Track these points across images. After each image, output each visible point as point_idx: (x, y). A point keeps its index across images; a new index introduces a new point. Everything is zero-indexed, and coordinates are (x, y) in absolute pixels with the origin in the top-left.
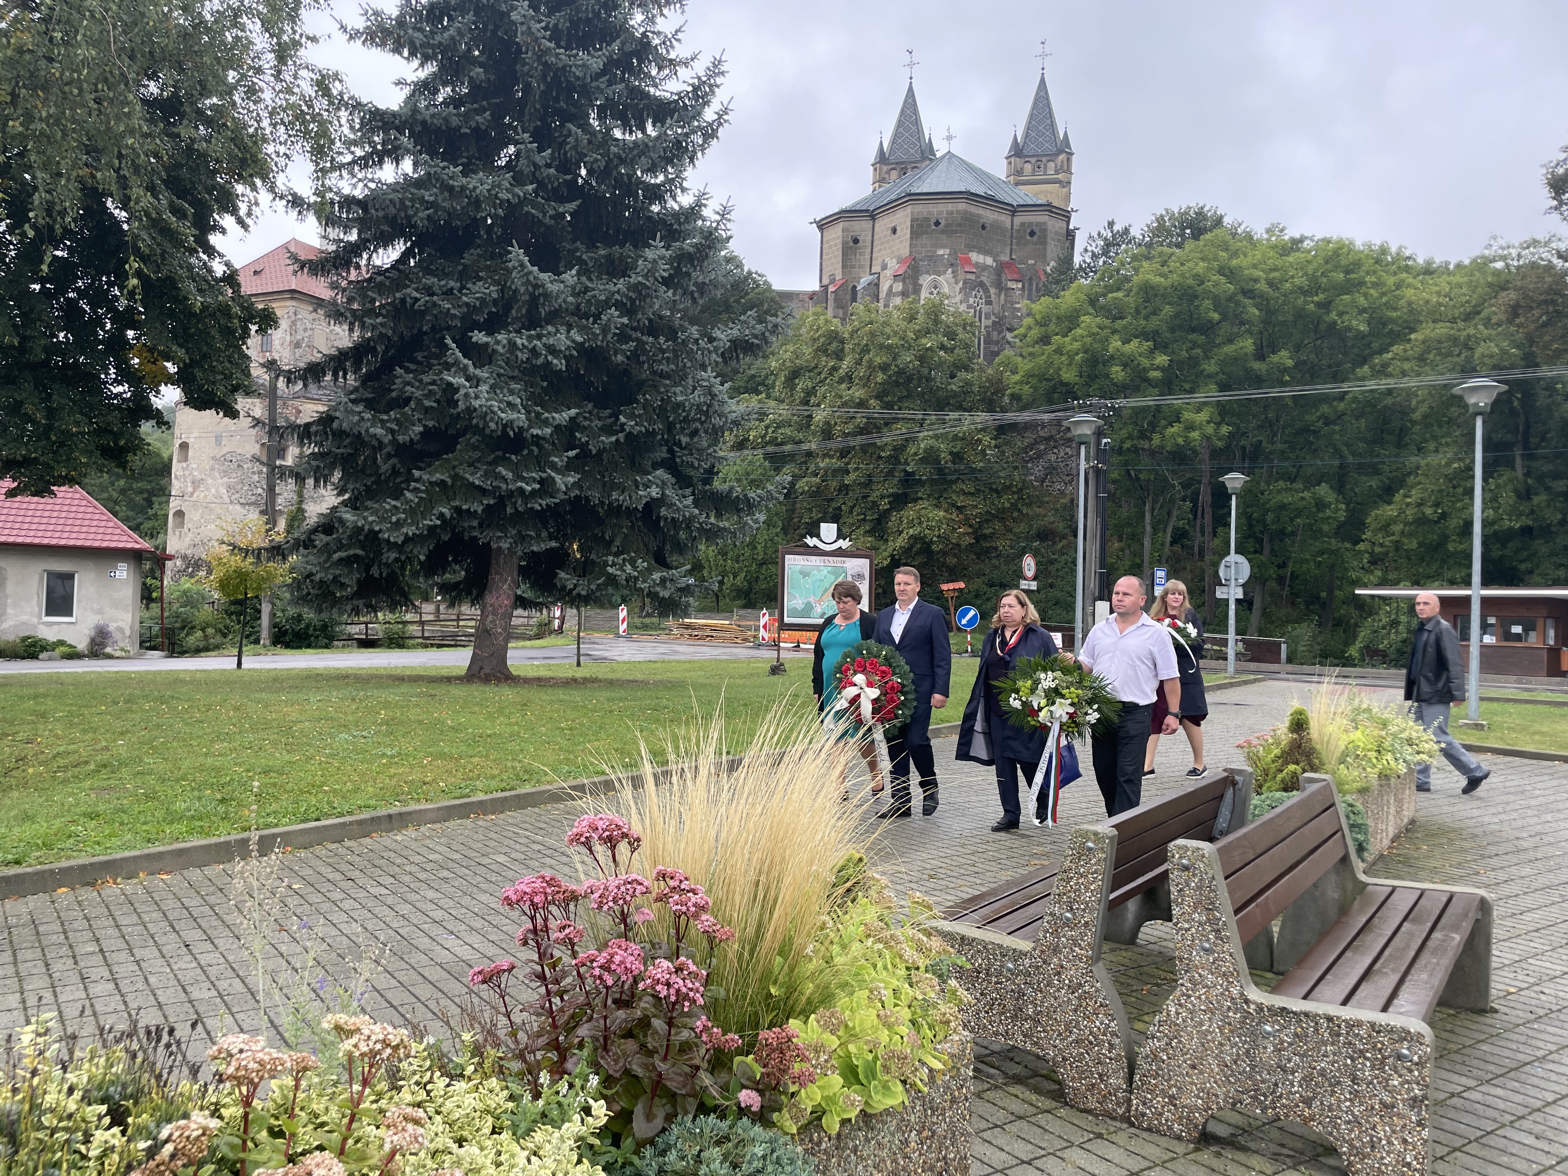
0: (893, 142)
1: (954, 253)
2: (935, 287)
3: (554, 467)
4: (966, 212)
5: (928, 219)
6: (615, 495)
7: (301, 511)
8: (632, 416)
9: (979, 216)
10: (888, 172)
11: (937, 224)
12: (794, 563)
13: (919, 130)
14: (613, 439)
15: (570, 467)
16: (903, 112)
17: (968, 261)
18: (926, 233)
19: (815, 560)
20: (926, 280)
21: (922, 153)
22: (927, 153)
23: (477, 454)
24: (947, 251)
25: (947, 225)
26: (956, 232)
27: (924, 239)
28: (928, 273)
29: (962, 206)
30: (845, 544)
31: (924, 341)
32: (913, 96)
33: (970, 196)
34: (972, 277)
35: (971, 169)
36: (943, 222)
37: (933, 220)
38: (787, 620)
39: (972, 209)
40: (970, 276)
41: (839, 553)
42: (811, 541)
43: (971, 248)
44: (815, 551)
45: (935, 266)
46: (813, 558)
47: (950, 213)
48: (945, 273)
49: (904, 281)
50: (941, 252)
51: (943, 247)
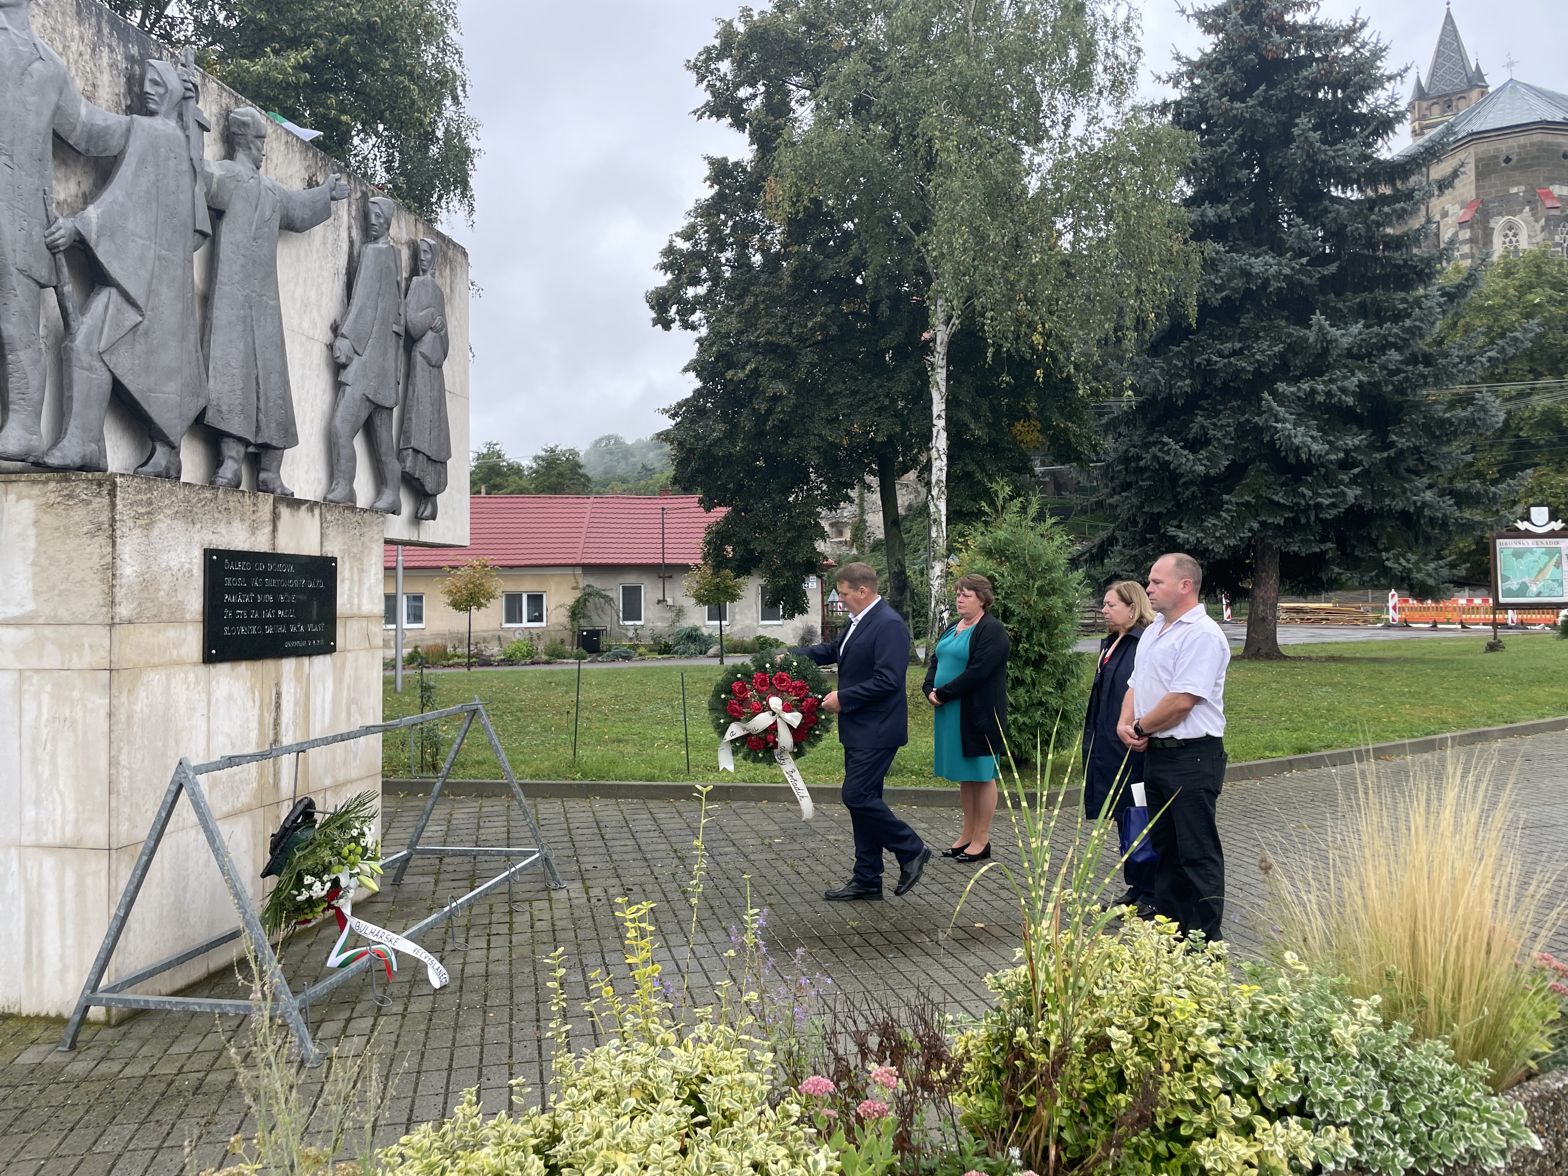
0: (1433, 74)
1: (1531, 188)
2: (1510, 229)
3: (1342, 482)
4: (1541, 143)
5: (1497, 157)
6: (1387, 501)
7: (863, 521)
8: (1401, 434)
9: (1559, 145)
10: (1429, 108)
11: (1508, 160)
12: (1505, 547)
13: (1463, 58)
14: (1386, 454)
15: (1354, 481)
16: (1441, 42)
17: (1550, 195)
18: (1495, 172)
19: (1529, 543)
20: (1498, 224)
21: (1469, 81)
22: (1476, 80)
23: (1272, 478)
24: (1523, 188)
25: (1518, 161)
26: (1532, 166)
27: (1494, 179)
28: (1500, 214)
29: (1537, 137)
30: (1558, 525)
31: (1530, 297)
32: (1452, 22)
33: (1545, 126)
34: (1557, 212)
35: (1540, 93)
36: (1514, 158)
37: (1502, 157)
38: (1502, 600)
39: (1550, 138)
40: (1553, 212)
41: (1552, 534)
42: (1522, 525)
43: (1552, 181)
44: (1528, 534)
45: (1509, 205)
46: (1525, 541)
47: (1522, 147)
48: (1521, 211)
49: (1471, 227)
50: (1514, 190)
51: (1518, 184)
